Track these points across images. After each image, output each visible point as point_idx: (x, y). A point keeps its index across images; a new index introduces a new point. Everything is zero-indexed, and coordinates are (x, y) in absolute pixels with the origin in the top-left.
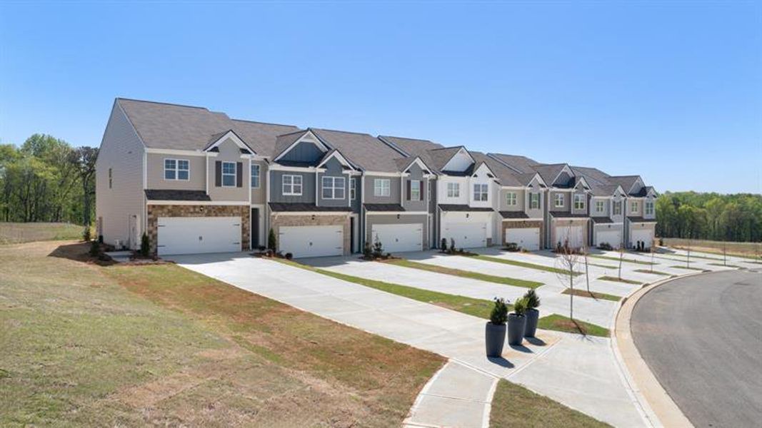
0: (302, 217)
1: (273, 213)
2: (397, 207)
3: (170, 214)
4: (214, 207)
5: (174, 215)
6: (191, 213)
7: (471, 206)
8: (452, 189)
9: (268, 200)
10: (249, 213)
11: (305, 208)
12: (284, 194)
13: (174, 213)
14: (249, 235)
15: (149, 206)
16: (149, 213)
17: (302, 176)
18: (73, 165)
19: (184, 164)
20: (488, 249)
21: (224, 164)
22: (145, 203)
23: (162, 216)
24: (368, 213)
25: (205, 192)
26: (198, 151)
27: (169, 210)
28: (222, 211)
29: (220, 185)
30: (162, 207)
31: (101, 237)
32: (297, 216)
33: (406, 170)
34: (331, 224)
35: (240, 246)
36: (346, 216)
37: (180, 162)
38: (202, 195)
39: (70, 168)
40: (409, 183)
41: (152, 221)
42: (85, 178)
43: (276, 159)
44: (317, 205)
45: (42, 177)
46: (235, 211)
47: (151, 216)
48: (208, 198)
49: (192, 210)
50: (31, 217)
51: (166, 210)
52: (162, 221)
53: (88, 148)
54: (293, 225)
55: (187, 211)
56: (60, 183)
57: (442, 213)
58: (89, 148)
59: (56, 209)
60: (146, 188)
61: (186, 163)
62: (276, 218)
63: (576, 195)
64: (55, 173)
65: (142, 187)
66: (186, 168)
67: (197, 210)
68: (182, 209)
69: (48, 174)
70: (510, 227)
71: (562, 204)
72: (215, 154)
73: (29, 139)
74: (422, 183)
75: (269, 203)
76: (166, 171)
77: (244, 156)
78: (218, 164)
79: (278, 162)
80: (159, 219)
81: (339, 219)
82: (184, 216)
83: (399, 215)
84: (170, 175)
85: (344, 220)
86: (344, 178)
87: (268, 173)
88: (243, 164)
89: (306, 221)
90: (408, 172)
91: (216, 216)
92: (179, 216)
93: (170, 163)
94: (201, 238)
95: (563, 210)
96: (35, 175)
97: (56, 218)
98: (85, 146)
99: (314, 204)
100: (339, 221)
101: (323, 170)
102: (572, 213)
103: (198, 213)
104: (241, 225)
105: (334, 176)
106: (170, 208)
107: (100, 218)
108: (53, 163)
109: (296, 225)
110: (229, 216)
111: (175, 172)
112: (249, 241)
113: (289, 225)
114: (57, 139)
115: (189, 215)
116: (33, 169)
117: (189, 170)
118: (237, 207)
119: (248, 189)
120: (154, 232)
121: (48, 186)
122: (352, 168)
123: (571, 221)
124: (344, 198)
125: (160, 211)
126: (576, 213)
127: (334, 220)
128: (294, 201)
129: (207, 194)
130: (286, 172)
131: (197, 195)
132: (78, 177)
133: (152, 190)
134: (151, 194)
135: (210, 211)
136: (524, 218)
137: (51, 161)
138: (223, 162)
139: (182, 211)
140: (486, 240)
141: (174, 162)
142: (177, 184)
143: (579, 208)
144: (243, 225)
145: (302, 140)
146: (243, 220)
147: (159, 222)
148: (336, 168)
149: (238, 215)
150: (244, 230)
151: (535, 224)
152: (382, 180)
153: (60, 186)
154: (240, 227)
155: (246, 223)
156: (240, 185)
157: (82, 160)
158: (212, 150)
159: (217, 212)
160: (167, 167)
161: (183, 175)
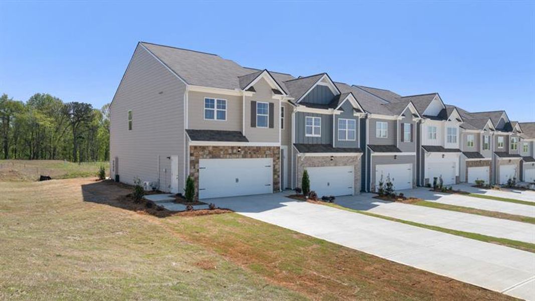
0: (323, 158)
1: (300, 155)
2: (393, 148)
3: (211, 156)
4: (249, 148)
5: (214, 157)
6: (230, 154)
7: (446, 147)
8: (431, 131)
9: (294, 141)
10: (279, 154)
11: (324, 148)
12: (307, 135)
13: (214, 154)
14: (279, 176)
15: (191, 147)
16: (191, 155)
17: (320, 118)
18: (65, 116)
19: (221, 104)
20: (457, 185)
21: (259, 104)
22: (187, 144)
23: (203, 158)
24: (373, 154)
25: (241, 133)
26: (236, 90)
27: (209, 151)
28: (256, 152)
29: (255, 126)
30: (203, 148)
31: (117, 177)
32: (318, 158)
33: (402, 114)
34: (345, 165)
35: (271, 188)
36: (357, 157)
37: (219, 101)
38: (238, 136)
39: (63, 119)
40: (402, 125)
41: (194, 163)
42: (74, 126)
43: (299, 102)
44: (334, 146)
45: (42, 126)
46: (268, 152)
47: (193, 158)
48: (244, 139)
49: (230, 151)
50: (34, 156)
51: (207, 152)
52: (203, 162)
53: (76, 103)
54: (315, 166)
55: (226, 152)
56: (55, 130)
57: (426, 154)
58: (78, 103)
59: (52, 149)
60: (187, 128)
61: (224, 102)
62: (302, 160)
63: (512, 138)
64: (52, 122)
65: (183, 127)
66: (224, 107)
67: (235, 151)
68: (221, 150)
69: (47, 123)
70: (471, 166)
71: (502, 146)
72: (250, 94)
73: (32, 97)
74: (412, 126)
75: (294, 144)
76: (206, 110)
77: (276, 97)
78: (253, 104)
79: (301, 103)
80: (201, 161)
81: (351, 160)
82: (223, 158)
83: (395, 156)
84: (209, 115)
85: (355, 161)
86: (355, 120)
87: (294, 115)
88: (275, 105)
89: (326, 162)
90: (403, 115)
91: (251, 157)
92: (219, 157)
93: (209, 103)
94: (237, 180)
95: (503, 151)
96: (37, 124)
97: (53, 157)
98: (74, 101)
99: (331, 145)
100: (351, 162)
101: (339, 112)
102: (510, 153)
103: (235, 154)
104: (272, 167)
105: (347, 118)
106: (211, 149)
107: (117, 159)
108: (50, 114)
109: (318, 166)
110: (262, 157)
111: (213, 111)
112: (279, 182)
113: (313, 166)
114: (53, 97)
115: (228, 156)
116: (36, 119)
117: (226, 110)
118: (269, 148)
119: (279, 130)
120: (196, 174)
121: (46, 132)
122: (362, 111)
123: (510, 160)
124: (355, 140)
125: (201, 153)
126: (513, 154)
127: (348, 161)
128: (315, 143)
129: (244, 134)
130: (308, 114)
131: (234, 136)
132: (69, 125)
133: (193, 130)
134: (195, 134)
135: (246, 152)
136: (480, 158)
137: (49, 113)
138: (257, 102)
139: (222, 153)
140: (455, 178)
141: (213, 101)
142: (215, 124)
143: (514, 149)
144: (274, 166)
145: (319, 83)
146: (274, 161)
147: (200, 165)
148: (349, 110)
149: (270, 156)
150: (275, 171)
151: (487, 163)
152: (382, 123)
153: (56, 132)
154: (271, 169)
155: (277, 164)
156: (271, 126)
157: (72, 112)
158: (249, 90)
159: (252, 153)
160: (207, 106)
161: (222, 115)
